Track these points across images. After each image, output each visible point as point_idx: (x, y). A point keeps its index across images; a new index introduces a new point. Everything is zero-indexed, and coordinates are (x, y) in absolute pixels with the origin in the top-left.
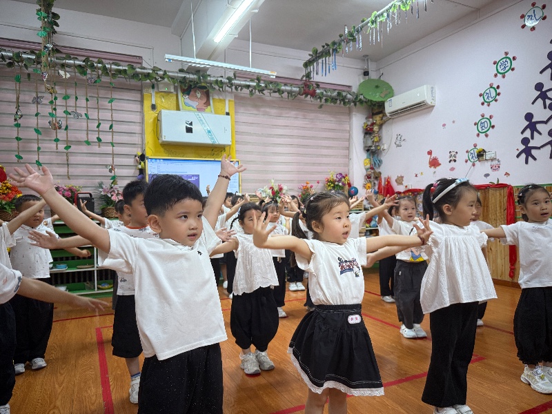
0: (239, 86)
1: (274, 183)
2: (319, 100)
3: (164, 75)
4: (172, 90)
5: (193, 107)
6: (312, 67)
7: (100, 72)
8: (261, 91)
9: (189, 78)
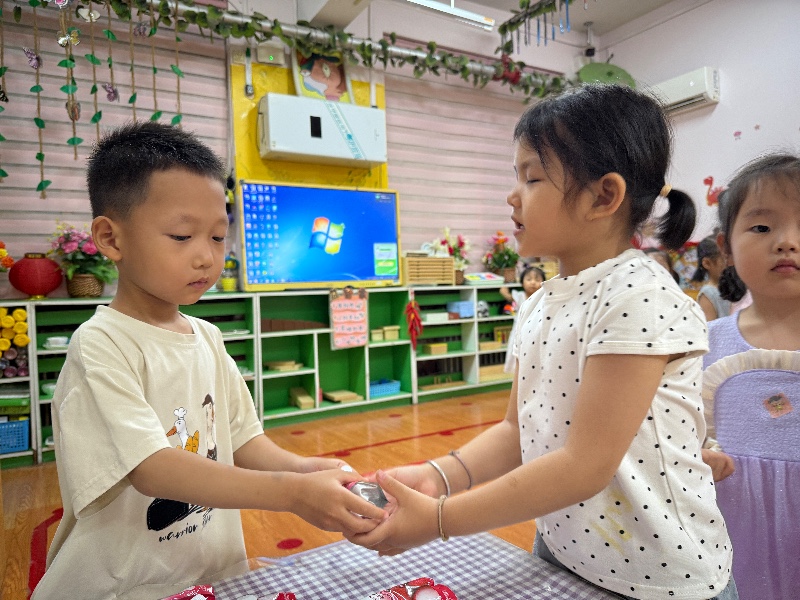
0: (399, 57)
1: (450, 233)
2: (523, 91)
3: (273, 28)
4: (282, 61)
5: (319, 92)
6: (515, 33)
7: (157, 15)
8: (434, 69)
9: (316, 37)
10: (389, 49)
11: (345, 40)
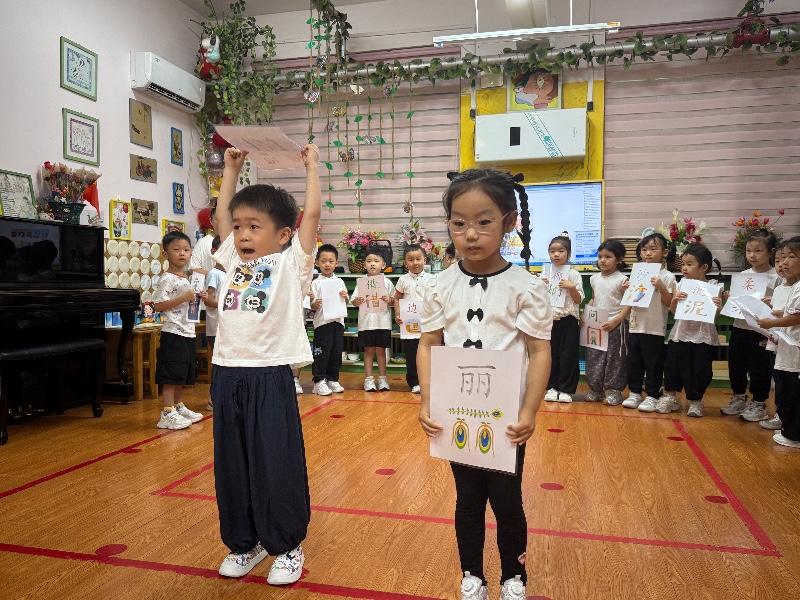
0: (604, 56)
1: (678, 217)
3: (480, 63)
4: (501, 84)
5: (528, 104)
7: (397, 77)
8: (649, 54)
9: (518, 60)
10: (592, 50)
11: (545, 54)
